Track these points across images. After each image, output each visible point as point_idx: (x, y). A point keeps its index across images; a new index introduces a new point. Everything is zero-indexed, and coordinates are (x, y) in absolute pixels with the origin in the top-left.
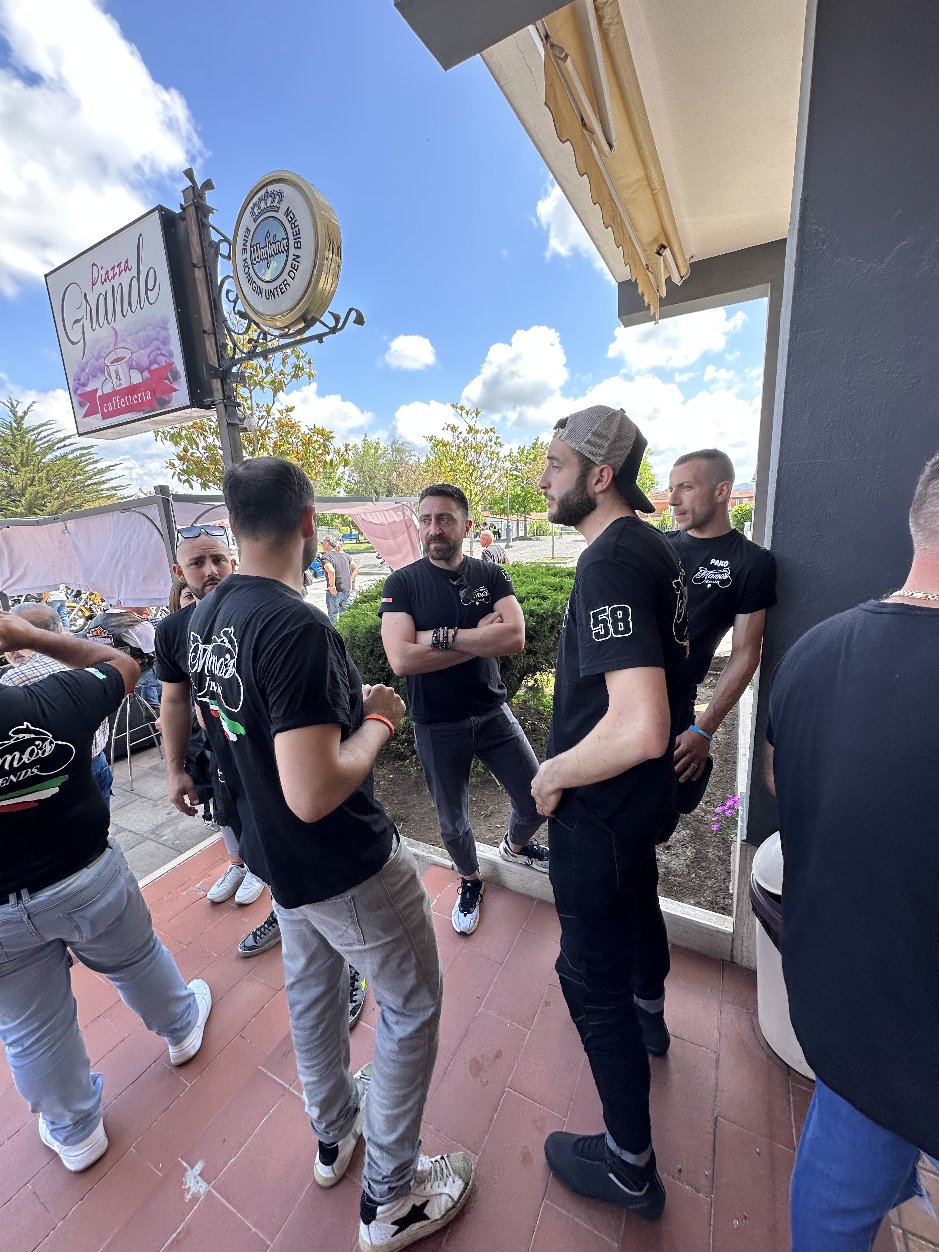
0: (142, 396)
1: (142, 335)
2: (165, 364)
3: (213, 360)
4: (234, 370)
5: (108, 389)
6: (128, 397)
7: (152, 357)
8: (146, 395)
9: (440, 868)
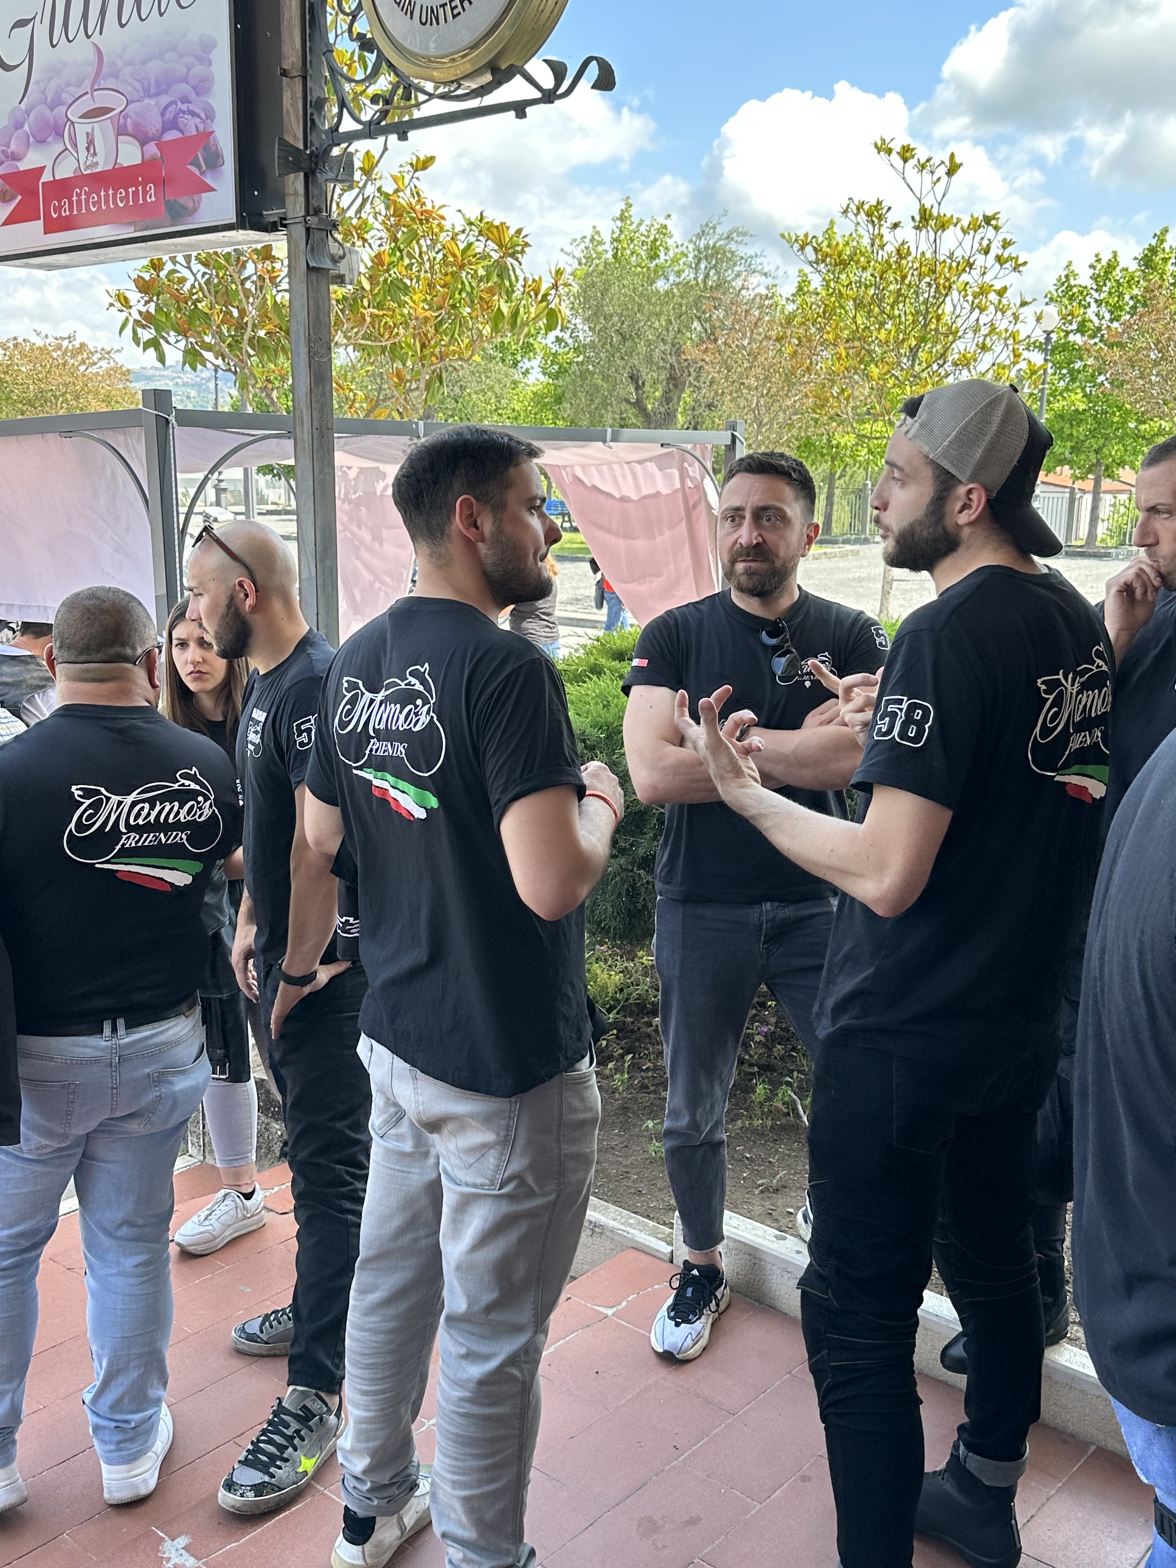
0: (136, 193)
1: (154, 68)
2: (194, 133)
3: (295, 135)
4: (336, 151)
5: (65, 171)
6: (106, 191)
7: (169, 116)
8: (145, 192)
9: (645, 1257)
